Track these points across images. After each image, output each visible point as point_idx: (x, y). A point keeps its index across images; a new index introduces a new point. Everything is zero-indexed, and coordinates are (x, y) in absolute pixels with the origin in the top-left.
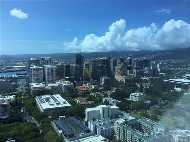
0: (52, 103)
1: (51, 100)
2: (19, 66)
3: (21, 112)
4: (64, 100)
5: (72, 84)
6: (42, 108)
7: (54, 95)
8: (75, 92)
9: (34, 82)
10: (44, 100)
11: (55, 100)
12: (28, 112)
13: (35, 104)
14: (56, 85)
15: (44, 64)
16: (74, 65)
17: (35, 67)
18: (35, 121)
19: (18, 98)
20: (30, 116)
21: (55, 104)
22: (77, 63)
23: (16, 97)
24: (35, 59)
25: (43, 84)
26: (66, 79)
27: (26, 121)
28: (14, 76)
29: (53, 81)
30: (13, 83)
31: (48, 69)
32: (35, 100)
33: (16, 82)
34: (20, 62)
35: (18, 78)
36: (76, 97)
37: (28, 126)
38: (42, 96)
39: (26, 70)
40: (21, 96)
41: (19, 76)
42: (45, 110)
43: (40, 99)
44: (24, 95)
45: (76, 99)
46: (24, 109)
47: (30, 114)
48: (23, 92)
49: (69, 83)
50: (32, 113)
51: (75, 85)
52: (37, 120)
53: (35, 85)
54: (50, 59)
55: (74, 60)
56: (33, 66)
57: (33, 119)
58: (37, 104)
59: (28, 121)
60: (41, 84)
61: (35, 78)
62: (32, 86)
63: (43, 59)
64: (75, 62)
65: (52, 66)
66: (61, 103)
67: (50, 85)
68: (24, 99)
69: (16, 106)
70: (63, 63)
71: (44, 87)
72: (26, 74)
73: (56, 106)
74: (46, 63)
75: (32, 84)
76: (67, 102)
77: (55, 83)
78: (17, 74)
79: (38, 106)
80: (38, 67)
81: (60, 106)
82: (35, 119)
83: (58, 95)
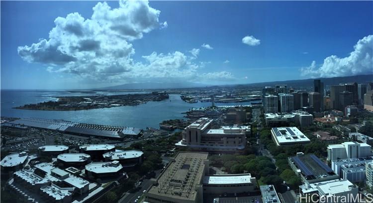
0: (289, 137)
1: (288, 133)
2: (253, 96)
3: (256, 143)
4: (302, 134)
5: (311, 115)
6: (278, 142)
7: (291, 128)
8: (315, 125)
9: (269, 112)
10: (280, 133)
11: (292, 133)
12: (263, 145)
13: (270, 136)
14: (293, 116)
15: (279, 92)
16: (312, 93)
17: (269, 96)
18: (271, 156)
19: (253, 129)
20: (266, 150)
21: (292, 138)
22: (316, 90)
23: (251, 127)
24: (269, 87)
25: (278, 114)
26: (304, 110)
27: (261, 154)
28: (248, 106)
29: (289, 112)
30: (249, 113)
31: (283, 97)
32: (271, 132)
33: (251, 112)
34: (255, 90)
35: (253, 108)
36: (316, 131)
37: (264, 160)
38: (278, 128)
39: (260, 99)
40: (256, 126)
41: (254, 105)
42: (282, 144)
43: (276, 131)
44: (259, 126)
45: (315, 134)
46: (259, 141)
47: (265, 147)
48: (257, 123)
49: (307, 114)
50: (268, 146)
51: (314, 117)
52: (272, 155)
53: (270, 116)
54: (285, 86)
55: (313, 87)
56: (268, 95)
57: (269, 153)
58: (273, 137)
59: (264, 155)
60: (277, 114)
61: (270, 108)
62: (267, 116)
63: (278, 87)
64: (314, 90)
65: (287, 95)
66: (299, 137)
67: (286, 116)
68: (259, 130)
69: (252, 137)
70: (300, 91)
71: (279, 118)
72: (261, 104)
73: (293, 140)
74: (282, 91)
75: (267, 114)
76: (305, 136)
77: (291, 114)
78: (252, 104)
79: (274, 139)
80: (273, 96)
81: (298, 140)
82: (271, 153)
83: (295, 128)
